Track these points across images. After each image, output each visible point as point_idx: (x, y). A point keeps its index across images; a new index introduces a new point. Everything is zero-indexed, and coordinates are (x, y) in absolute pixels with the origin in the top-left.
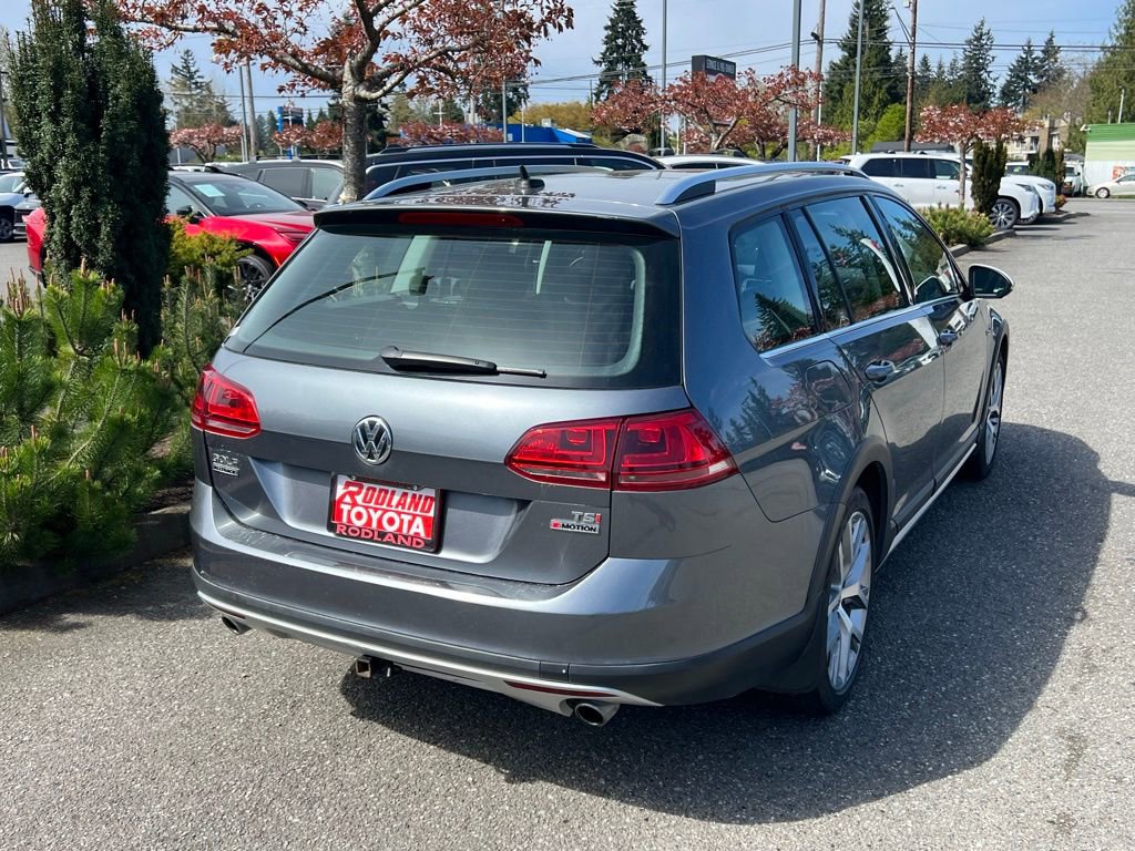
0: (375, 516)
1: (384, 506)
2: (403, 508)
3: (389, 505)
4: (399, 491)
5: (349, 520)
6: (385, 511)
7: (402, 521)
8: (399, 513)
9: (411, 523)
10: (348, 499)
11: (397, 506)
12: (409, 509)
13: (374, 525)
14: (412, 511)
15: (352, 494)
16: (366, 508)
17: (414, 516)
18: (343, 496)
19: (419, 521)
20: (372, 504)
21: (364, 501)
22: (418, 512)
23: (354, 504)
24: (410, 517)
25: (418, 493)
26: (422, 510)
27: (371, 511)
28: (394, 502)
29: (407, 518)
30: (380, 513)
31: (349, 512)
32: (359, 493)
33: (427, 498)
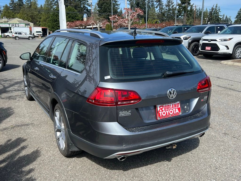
0: (168, 112)
1: (169, 109)
2: (173, 108)
3: (170, 108)
4: (171, 105)
5: (162, 115)
6: (170, 110)
7: (173, 111)
8: (172, 109)
9: (175, 111)
10: (161, 110)
11: (172, 108)
12: (174, 108)
13: (168, 114)
14: (175, 108)
15: (161, 109)
16: (165, 111)
17: (176, 109)
18: (160, 110)
19: (177, 109)
20: (166, 110)
21: (165, 109)
22: (176, 108)
23: (162, 111)
24: (175, 109)
25: (175, 103)
26: (177, 107)
27: (167, 111)
28: (171, 107)
29: (174, 110)
30: (168, 111)
31: (162, 113)
32: (163, 108)
33: (178, 104)
